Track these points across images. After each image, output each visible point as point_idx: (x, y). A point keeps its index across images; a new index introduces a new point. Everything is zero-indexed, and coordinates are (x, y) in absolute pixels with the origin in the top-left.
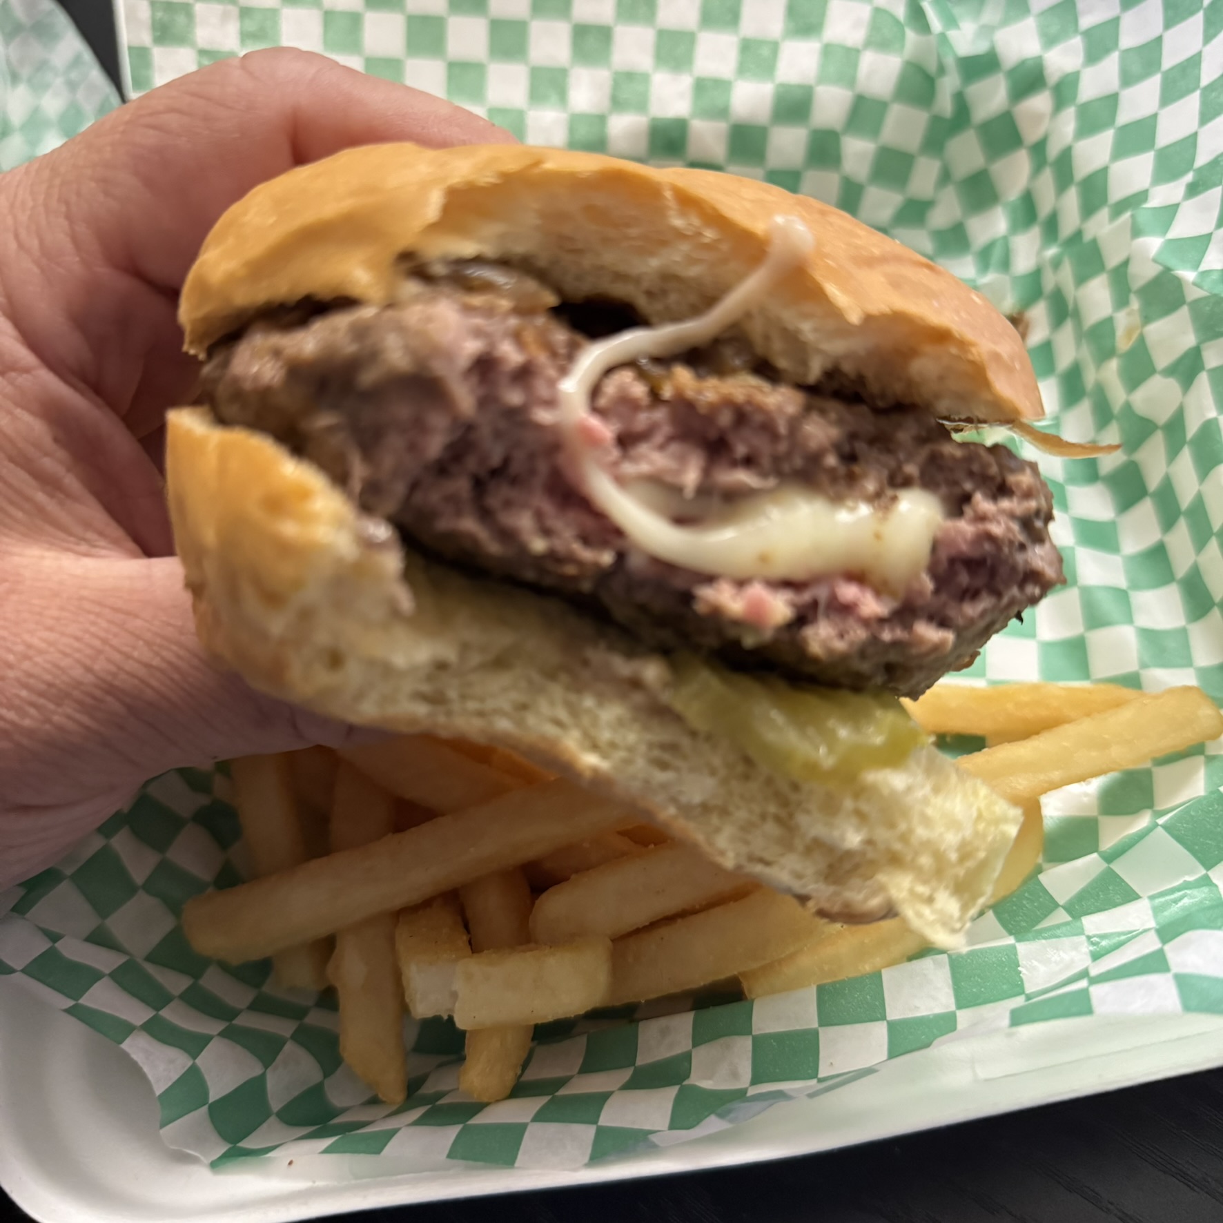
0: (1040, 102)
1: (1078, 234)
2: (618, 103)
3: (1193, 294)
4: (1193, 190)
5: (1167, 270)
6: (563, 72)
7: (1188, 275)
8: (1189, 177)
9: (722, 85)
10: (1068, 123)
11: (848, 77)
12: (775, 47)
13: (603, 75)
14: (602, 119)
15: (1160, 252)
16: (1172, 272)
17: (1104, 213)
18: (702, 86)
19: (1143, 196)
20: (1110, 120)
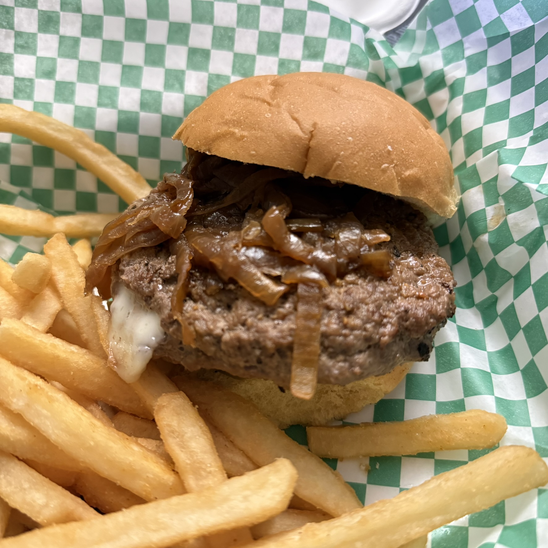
0: (443, 94)
1: (464, 164)
3: (536, 197)
4: (534, 140)
5: (521, 182)
6: (183, 72)
7: (533, 186)
8: (531, 134)
10: (458, 105)
13: (203, 75)
15: (515, 172)
16: (523, 184)
17: (480, 152)
19: (503, 143)
20: (483, 104)
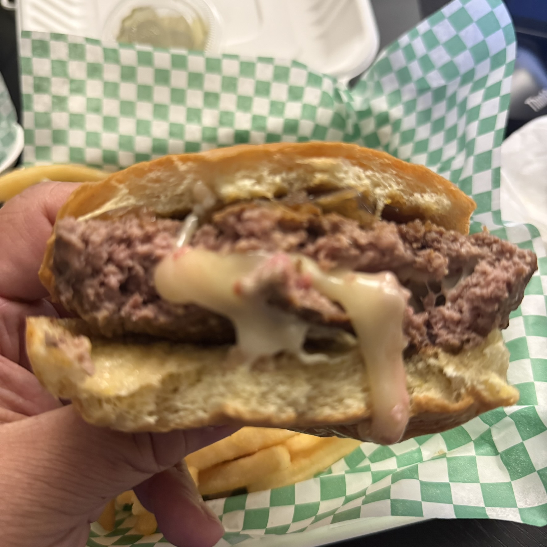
0: (387, 129)
2: (222, 123)
6: (200, 110)
9: (263, 118)
11: (312, 117)
12: (283, 104)
13: (216, 112)
14: (215, 129)
18: (255, 118)
20: (412, 139)
